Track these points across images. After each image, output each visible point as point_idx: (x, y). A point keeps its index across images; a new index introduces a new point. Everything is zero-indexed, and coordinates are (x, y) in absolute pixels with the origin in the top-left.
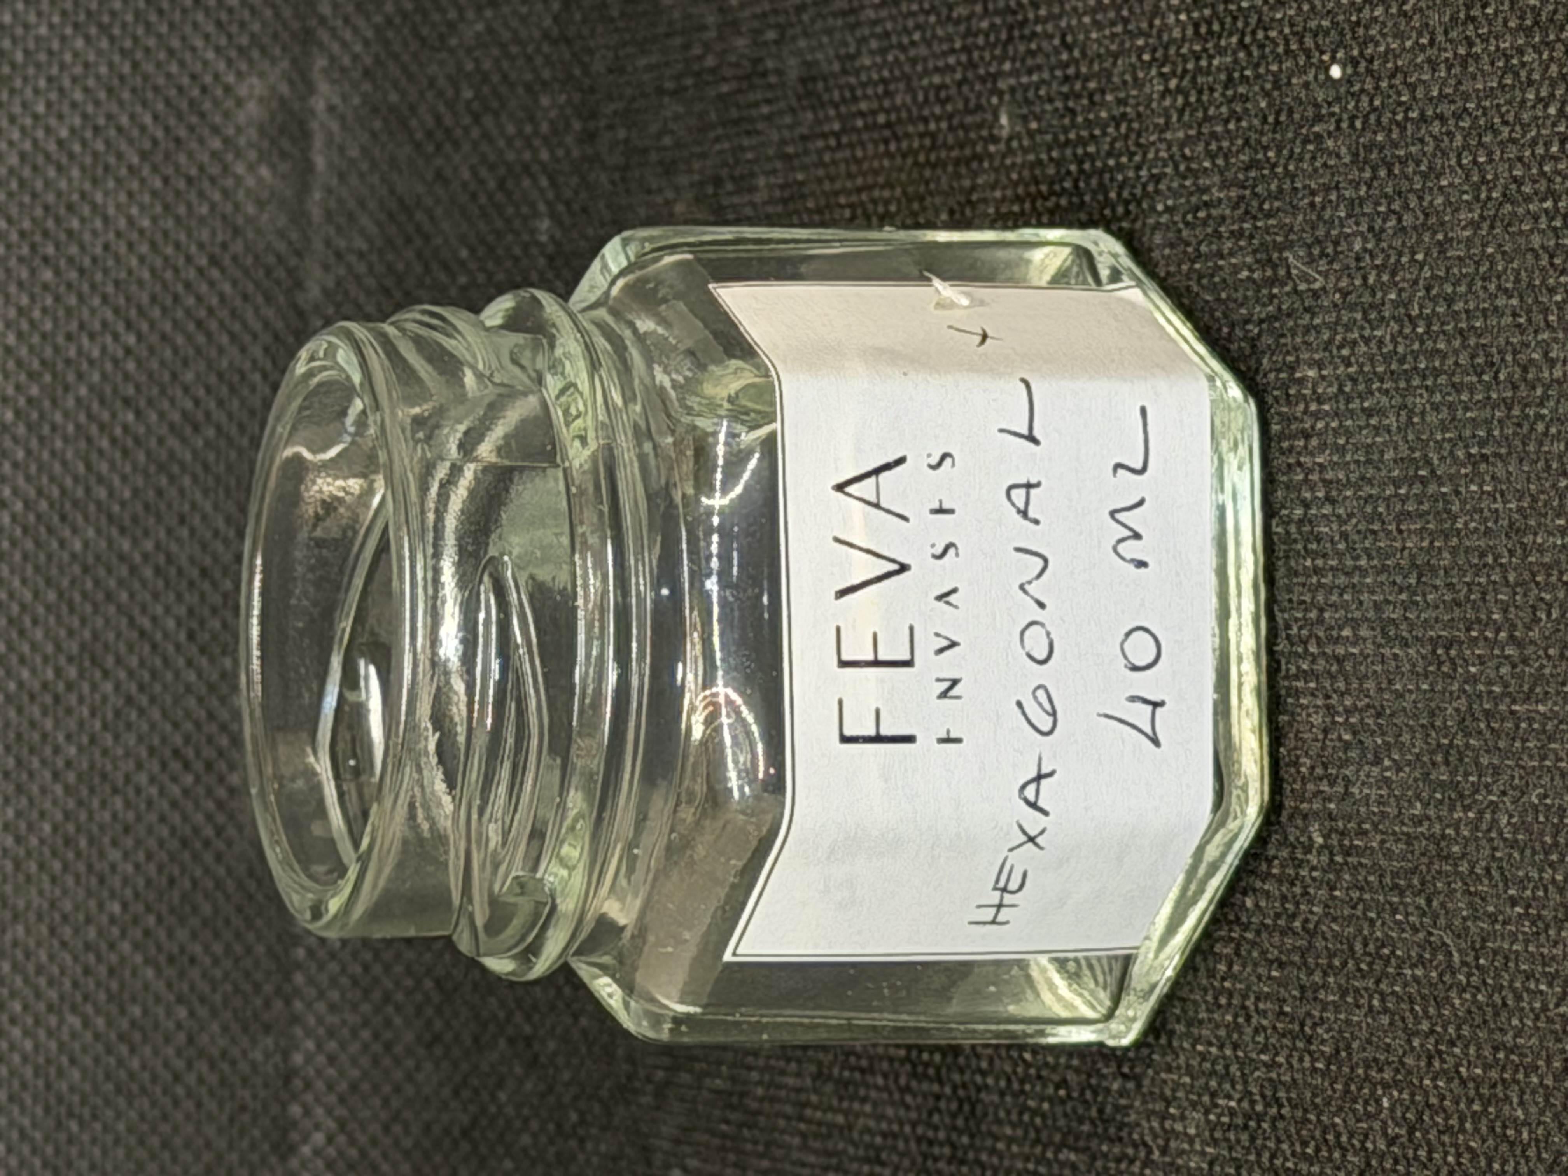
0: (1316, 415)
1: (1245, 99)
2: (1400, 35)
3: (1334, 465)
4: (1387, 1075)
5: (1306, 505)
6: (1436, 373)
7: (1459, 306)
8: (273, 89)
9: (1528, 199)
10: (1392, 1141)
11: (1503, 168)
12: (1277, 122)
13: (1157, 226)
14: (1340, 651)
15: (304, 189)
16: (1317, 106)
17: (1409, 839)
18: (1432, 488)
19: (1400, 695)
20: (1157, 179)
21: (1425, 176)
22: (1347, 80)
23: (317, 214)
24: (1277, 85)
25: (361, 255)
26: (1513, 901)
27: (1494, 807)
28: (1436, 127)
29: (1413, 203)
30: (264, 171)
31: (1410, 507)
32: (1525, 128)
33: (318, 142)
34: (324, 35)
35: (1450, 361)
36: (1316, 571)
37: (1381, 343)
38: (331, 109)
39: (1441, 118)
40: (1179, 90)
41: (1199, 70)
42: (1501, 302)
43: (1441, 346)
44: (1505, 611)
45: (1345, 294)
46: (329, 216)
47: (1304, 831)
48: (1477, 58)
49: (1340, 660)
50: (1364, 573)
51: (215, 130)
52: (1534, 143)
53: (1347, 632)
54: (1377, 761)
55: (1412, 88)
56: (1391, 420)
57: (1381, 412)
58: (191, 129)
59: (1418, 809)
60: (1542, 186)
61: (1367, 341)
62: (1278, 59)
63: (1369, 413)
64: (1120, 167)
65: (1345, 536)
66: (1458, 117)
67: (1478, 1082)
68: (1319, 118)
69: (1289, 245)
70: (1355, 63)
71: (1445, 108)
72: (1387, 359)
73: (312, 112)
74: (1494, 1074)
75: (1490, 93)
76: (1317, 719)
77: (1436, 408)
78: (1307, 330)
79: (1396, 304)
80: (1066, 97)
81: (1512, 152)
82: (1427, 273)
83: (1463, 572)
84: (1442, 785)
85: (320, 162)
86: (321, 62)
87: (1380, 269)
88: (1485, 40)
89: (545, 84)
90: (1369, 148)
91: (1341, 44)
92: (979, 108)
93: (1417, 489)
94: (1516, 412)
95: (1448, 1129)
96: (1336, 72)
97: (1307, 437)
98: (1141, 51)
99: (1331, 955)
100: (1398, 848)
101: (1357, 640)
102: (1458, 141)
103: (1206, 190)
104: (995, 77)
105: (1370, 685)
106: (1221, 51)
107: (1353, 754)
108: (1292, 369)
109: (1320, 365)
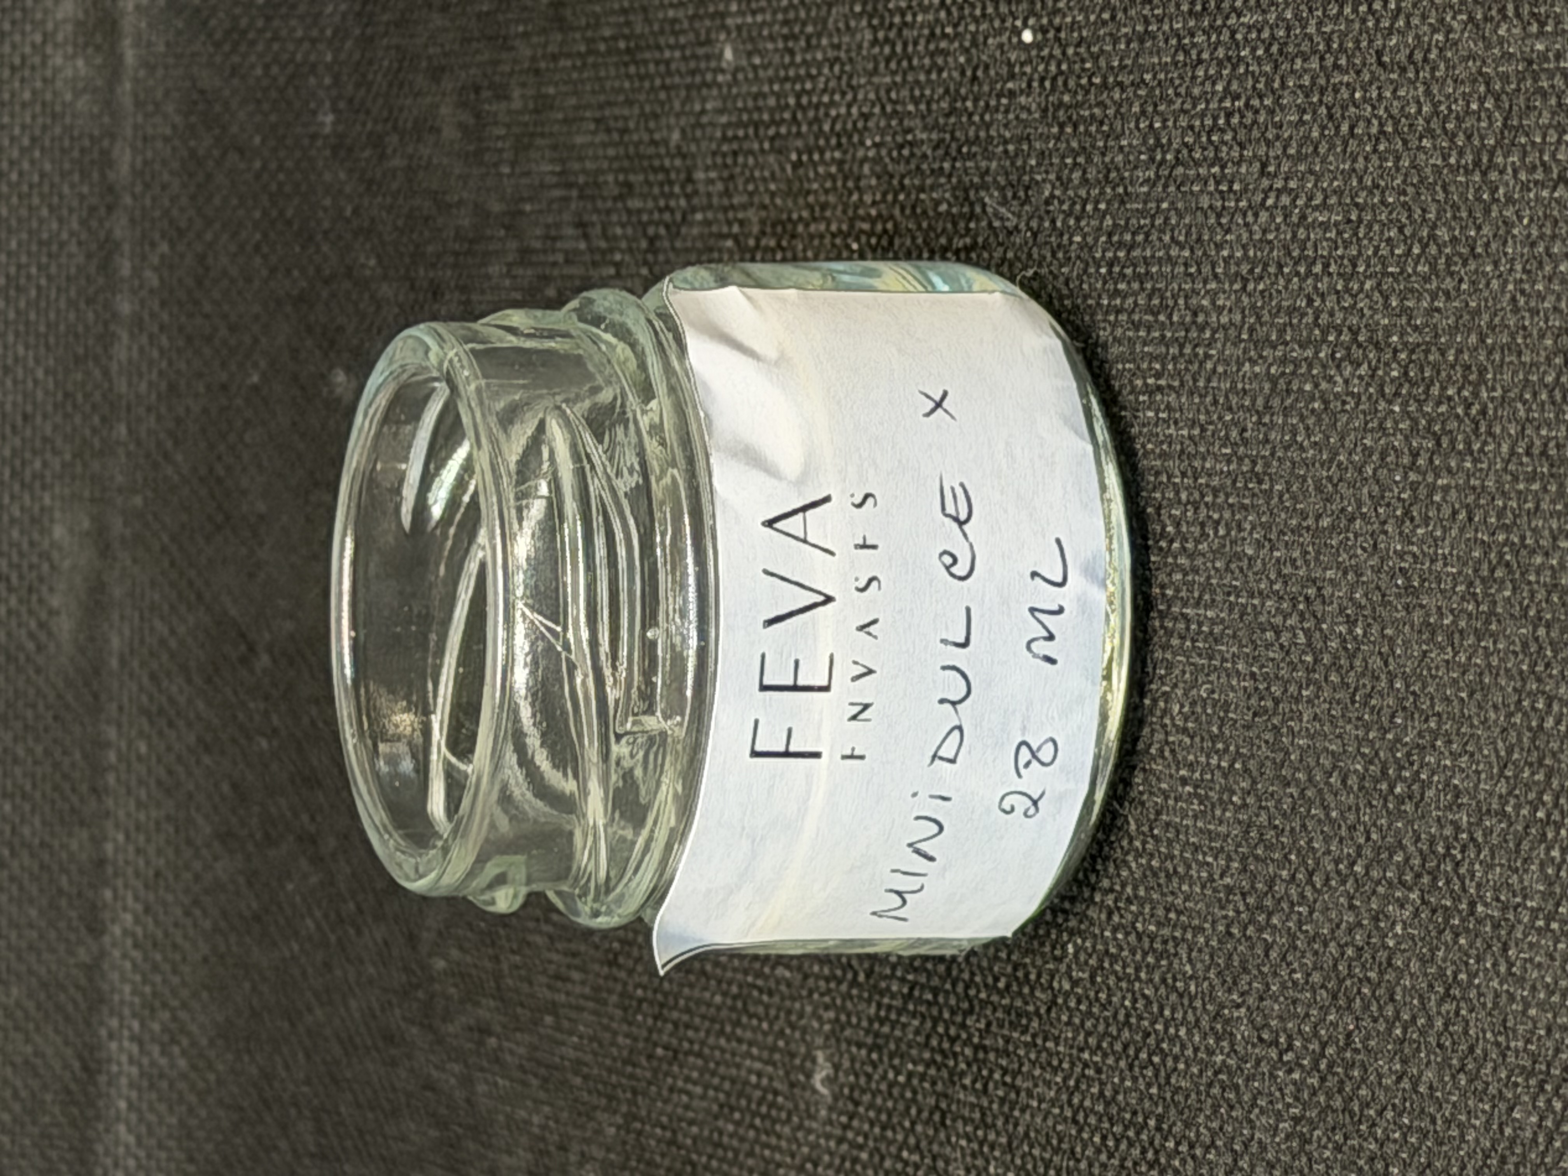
9: (1197, 164)
20: (866, 117)
39: (1120, 84)
52: (1203, 115)
55: (1095, 58)
64: (832, 103)
67: (1152, 938)
70: (1044, 31)
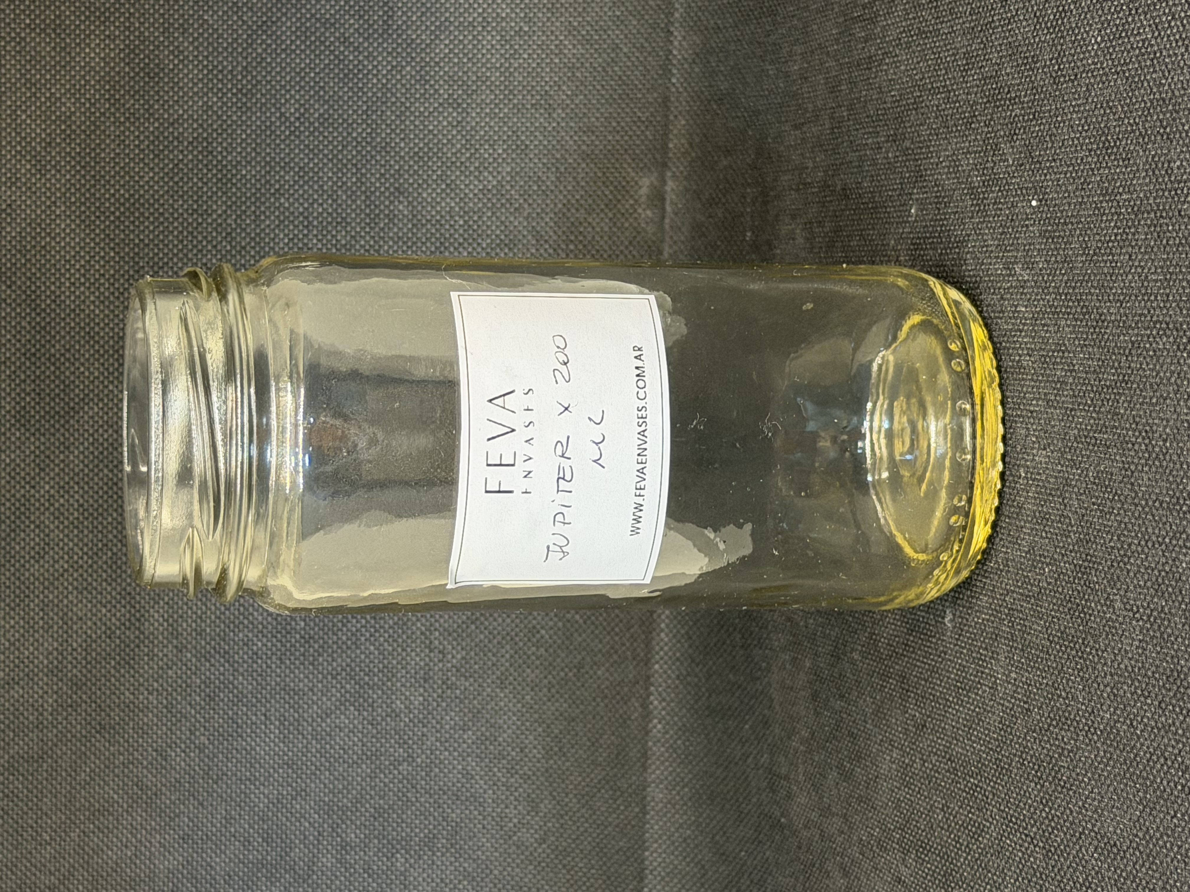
0: (1024, 324)
1: (1001, 210)
2: (1058, 193)
3: (1031, 343)
4: (1048, 560)
5: (1020, 356)
6: (1069, 314)
7: (1077, 291)
8: (652, 182)
10: (1049, 584)
11: (1094, 243)
12: (1012, 220)
13: (968, 252)
14: (1032, 408)
15: (663, 218)
16: (1027, 215)
17: (1056, 477)
18: (1066, 354)
19: (1053, 427)
21: (1066, 244)
22: (1038, 207)
23: (667, 227)
24: (1012, 206)
25: (683, 242)
26: (1094, 504)
27: (1087, 469)
28: (1070, 226)
29: (1061, 252)
30: (649, 212)
31: (1058, 360)
32: (1102, 230)
33: (668, 202)
34: (670, 164)
35: (1074, 310)
36: (1023, 379)
37: (1048, 301)
38: (673, 190)
40: (977, 204)
41: (984, 198)
42: (1092, 291)
43: (1071, 304)
44: (1092, 401)
45: (1036, 282)
46: (671, 227)
47: (1018, 471)
48: (1085, 203)
49: (1032, 412)
50: (1041, 382)
51: (631, 196)
53: (1034, 402)
54: (1045, 449)
56: (1051, 329)
57: (1048, 326)
58: (623, 196)
59: (1059, 468)
60: (1108, 251)
61: (1044, 300)
62: (1014, 197)
63: (1044, 325)
65: (1034, 368)
66: (1078, 223)
68: (1027, 219)
69: (1017, 263)
71: (1074, 220)
72: (1050, 307)
73: (666, 192)
74: (1086, 564)
75: (1090, 216)
76: (1023, 432)
77: (1069, 326)
78: (1022, 293)
79: (1055, 287)
80: (936, 203)
81: (1097, 238)
82: (1066, 278)
83: (1076, 386)
84: (1068, 460)
85: (668, 209)
86: (669, 174)
87: (1049, 275)
88: (1088, 197)
89: (749, 184)
90: (1046, 231)
91: (1036, 193)
92: (904, 204)
93: (1061, 354)
94: (1097, 330)
95: (1069, 582)
96: (1034, 203)
97: (1021, 331)
98: (963, 189)
99: (1028, 516)
100: (1052, 480)
101: (1038, 405)
102: (1078, 232)
103: (985, 241)
104: (911, 194)
105: (1042, 421)
106: (993, 192)
107: (1037, 446)
108: (1016, 306)
109: (1026, 307)
